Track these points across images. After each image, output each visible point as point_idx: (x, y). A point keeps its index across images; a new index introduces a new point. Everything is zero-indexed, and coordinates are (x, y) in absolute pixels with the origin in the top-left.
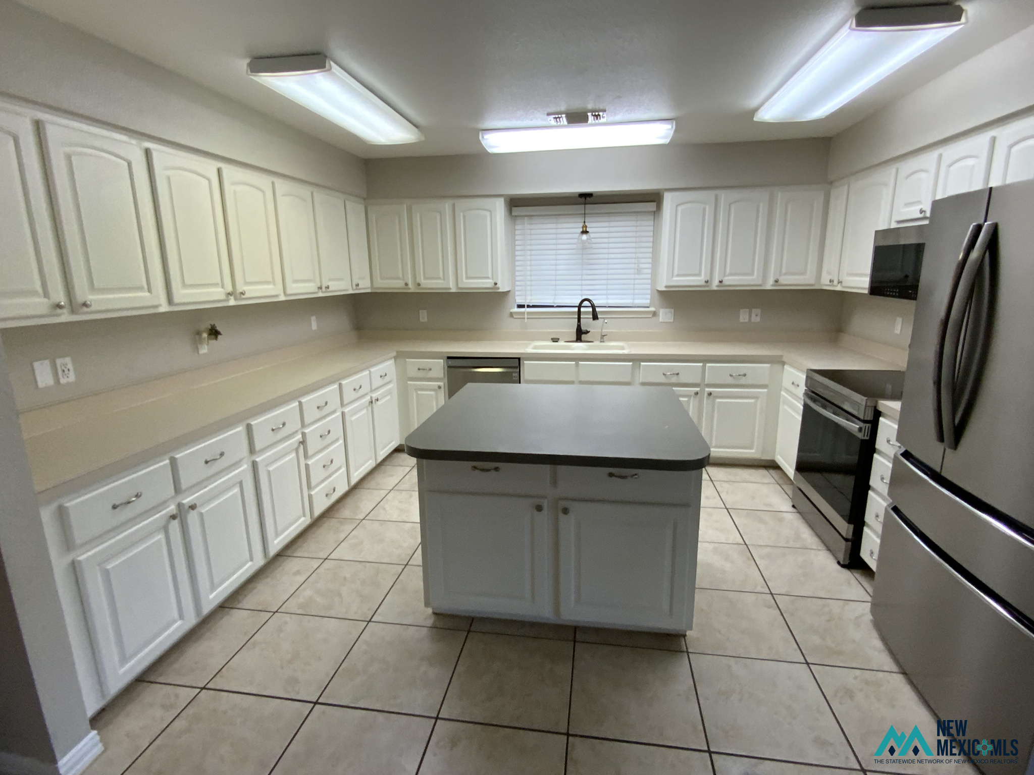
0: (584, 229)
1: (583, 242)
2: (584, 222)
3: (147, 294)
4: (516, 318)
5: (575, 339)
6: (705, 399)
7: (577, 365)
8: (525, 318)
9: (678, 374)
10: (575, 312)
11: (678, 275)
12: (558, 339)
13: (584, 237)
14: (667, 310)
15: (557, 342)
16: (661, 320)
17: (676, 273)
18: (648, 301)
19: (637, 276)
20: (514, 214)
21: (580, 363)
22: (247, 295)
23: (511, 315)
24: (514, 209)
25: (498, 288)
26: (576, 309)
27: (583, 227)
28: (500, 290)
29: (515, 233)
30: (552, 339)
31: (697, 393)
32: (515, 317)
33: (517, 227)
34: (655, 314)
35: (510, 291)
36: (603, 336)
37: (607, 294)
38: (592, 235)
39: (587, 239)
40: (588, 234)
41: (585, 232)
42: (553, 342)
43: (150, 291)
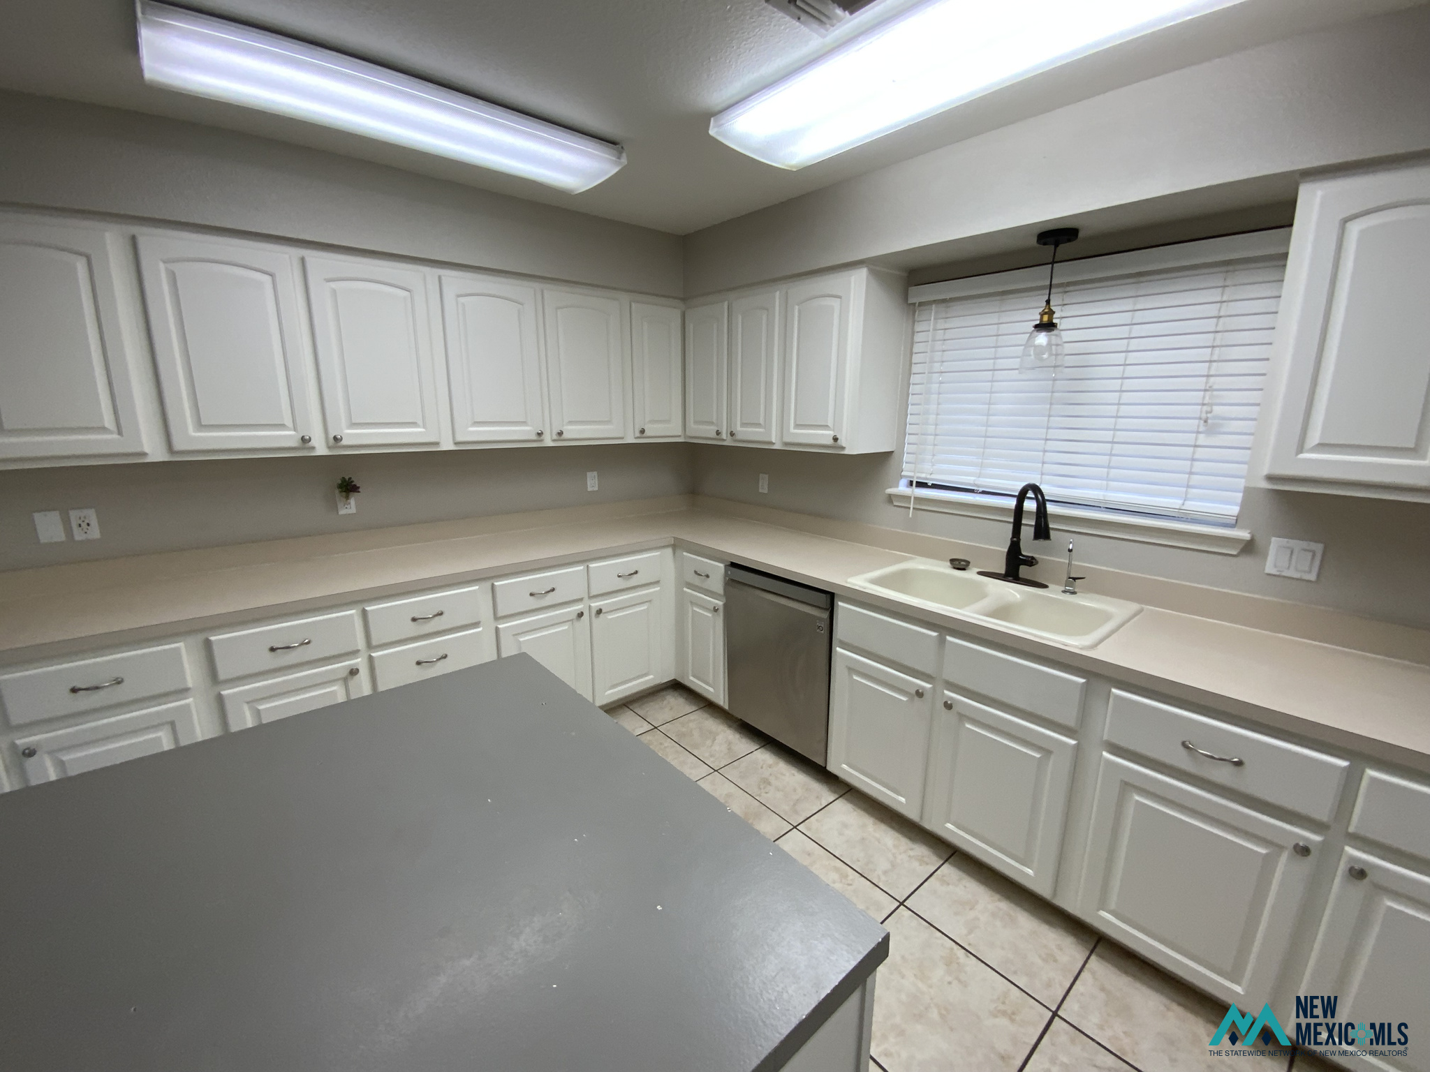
0: (1046, 318)
1: (1039, 350)
2: (1048, 302)
3: (116, 436)
4: (895, 506)
5: (1003, 572)
6: (1338, 880)
7: (942, 641)
8: (909, 508)
9: (1239, 764)
10: (1009, 510)
11: (1322, 446)
12: (968, 563)
13: (1042, 338)
14: (1297, 544)
15: (964, 569)
16: (1269, 568)
17: (1315, 437)
18: (1234, 510)
19: (1202, 439)
20: (909, 302)
21: (949, 638)
22: (344, 442)
23: (890, 499)
24: (913, 290)
25: (843, 448)
26: (1012, 503)
27: (1042, 315)
28: (846, 452)
29: (913, 338)
30: (952, 561)
31: (1303, 851)
32: (896, 504)
33: (918, 327)
34: (1249, 548)
35: (893, 452)
36: (1075, 579)
37: (1108, 479)
38: (1066, 336)
39: (1049, 344)
40: (1055, 332)
41: (1047, 326)
42: (955, 568)
43: (120, 433)
